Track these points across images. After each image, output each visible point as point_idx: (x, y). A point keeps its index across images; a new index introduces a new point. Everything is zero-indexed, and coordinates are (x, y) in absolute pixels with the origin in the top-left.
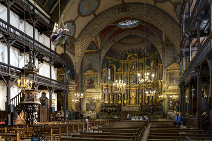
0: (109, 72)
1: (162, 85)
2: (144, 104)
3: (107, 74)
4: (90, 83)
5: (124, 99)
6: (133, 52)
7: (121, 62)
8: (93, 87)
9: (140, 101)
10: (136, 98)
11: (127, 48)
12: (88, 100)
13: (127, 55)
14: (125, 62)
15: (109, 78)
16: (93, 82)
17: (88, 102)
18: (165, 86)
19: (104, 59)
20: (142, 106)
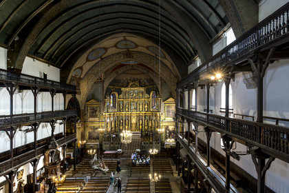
0: (112, 101)
1: (160, 117)
2: (143, 130)
3: (110, 102)
4: (93, 112)
5: (126, 124)
6: (134, 80)
7: (123, 89)
8: (96, 116)
9: (141, 127)
10: (136, 123)
11: (129, 77)
12: (91, 128)
13: (129, 83)
14: (127, 89)
15: (112, 105)
16: (96, 111)
17: (90, 131)
18: (162, 117)
19: (108, 89)
20: (142, 131)
